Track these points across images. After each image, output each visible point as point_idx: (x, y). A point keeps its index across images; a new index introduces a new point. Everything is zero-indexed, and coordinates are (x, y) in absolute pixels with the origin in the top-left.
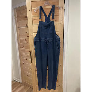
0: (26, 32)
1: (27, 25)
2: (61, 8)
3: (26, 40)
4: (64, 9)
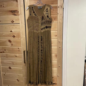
0: (11, 31)
4: (63, 8)
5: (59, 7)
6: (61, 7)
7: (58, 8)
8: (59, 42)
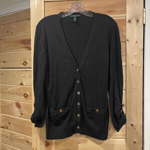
0: (22, 84)
1: (25, 63)
2: (134, 22)
3: (18, 105)
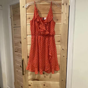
4: (69, 6)
5: (63, 4)
6: (67, 4)
7: (62, 6)
8: (63, 49)
